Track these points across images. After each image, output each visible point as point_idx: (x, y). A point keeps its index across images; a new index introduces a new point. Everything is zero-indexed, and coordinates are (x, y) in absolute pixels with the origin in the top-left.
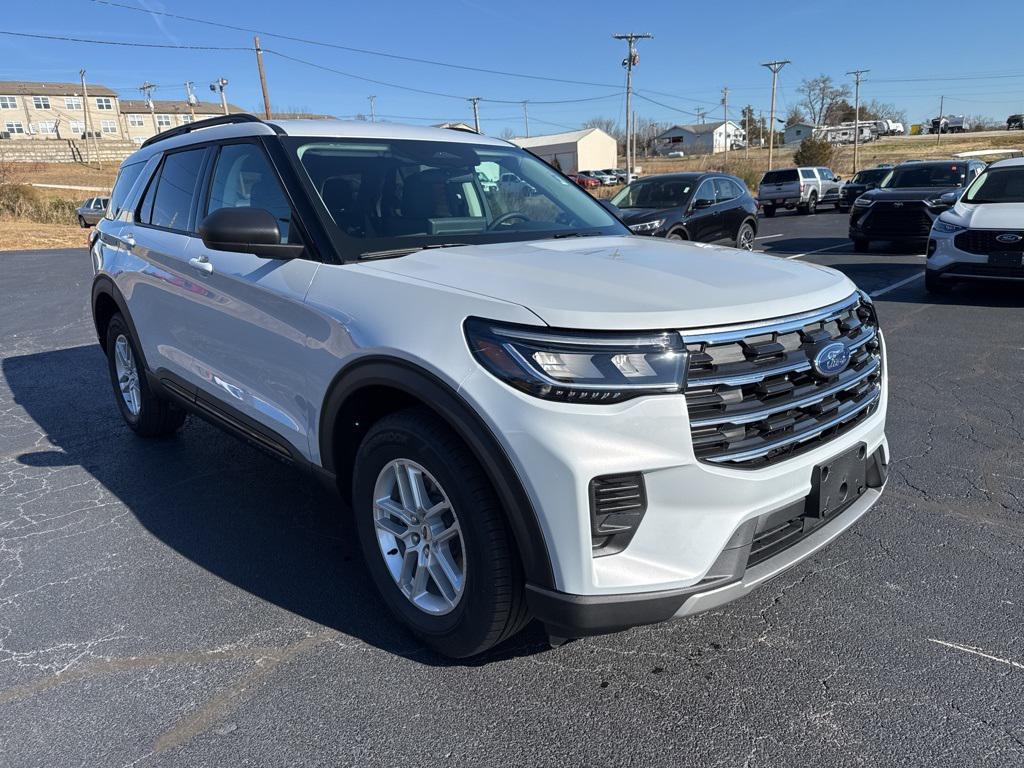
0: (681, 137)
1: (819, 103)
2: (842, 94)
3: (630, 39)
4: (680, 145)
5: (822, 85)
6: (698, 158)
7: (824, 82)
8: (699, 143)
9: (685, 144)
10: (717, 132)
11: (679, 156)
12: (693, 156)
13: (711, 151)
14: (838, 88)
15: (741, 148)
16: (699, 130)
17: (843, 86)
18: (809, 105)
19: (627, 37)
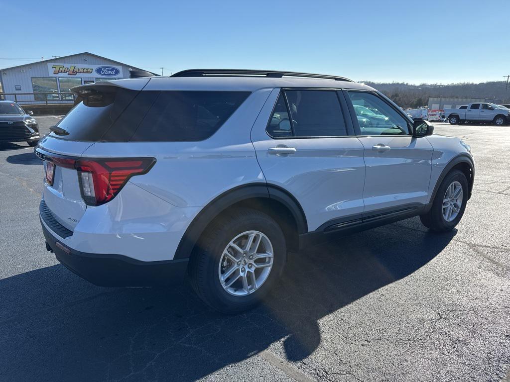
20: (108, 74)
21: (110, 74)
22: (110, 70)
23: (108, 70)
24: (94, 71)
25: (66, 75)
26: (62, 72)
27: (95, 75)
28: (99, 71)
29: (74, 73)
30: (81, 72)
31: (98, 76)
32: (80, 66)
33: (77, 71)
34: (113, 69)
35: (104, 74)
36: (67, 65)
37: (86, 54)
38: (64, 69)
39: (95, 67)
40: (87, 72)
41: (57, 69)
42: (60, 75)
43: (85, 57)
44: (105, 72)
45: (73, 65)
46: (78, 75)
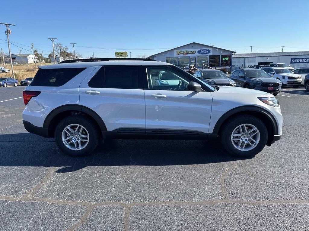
0: (15, 58)
1: (60, 50)
2: (66, 49)
3: (7, 25)
4: (16, 60)
5: (60, 46)
6: (24, 65)
7: (60, 45)
8: (23, 60)
9: (17, 60)
10: (28, 57)
11: (16, 64)
12: (21, 64)
13: (28, 63)
14: (64, 47)
15: (37, 62)
16: (22, 56)
17: (66, 47)
18: (57, 51)
19: (5, 24)
20: (204, 54)
21: (205, 53)
22: (205, 51)
23: (204, 51)
24: (197, 52)
25: (182, 55)
26: (180, 54)
27: (197, 54)
28: (199, 52)
29: (186, 54)
30: (190, 53)
31: (198, 55)
32: (189, 50)
33: (188, 53)
34: (207, 50)
35: (202, 54)
36: (184, 50)
37: (194, 43)
38: (181, 52)
39: (197, 50)
40: (193, 53)
41: (178, 53)
42: (180, 55)
43: (193, 45)
44: (203, 52)
45: (187, 50)
46: (188, 55)
